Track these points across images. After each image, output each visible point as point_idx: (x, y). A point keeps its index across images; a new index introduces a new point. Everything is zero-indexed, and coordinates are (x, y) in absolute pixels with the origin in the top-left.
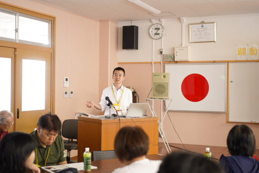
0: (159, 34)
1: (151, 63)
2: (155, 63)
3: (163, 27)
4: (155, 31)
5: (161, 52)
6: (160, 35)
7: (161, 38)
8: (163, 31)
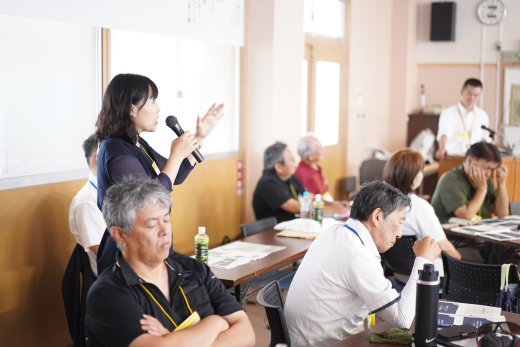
0: (494, 16)
1: (479, 66)
2: (486, 65)
3: (503, 5)
4: (489, 11)
5: (499, 48)
6: (498, 18)
7: (498, 23)
8: (503, 12)
